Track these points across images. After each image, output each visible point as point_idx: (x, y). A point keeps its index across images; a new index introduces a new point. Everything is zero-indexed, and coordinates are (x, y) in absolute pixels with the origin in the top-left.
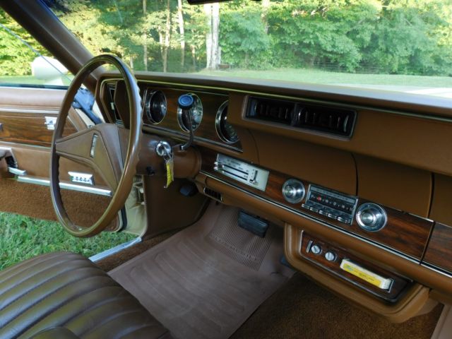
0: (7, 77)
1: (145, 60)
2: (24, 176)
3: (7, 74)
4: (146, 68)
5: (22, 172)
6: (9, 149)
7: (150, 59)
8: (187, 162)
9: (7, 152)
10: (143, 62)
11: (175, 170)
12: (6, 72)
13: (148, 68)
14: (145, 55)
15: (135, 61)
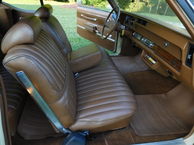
0: (102, 8)
1: (157, 8)
2: (98, 33)
3: (102, 7)
4: (157, 11)
5: (98, 32)
6: (97, 26)
7: (160, 7)
8: (128, 32)
9: (96, 26)
10: (156, 8)
11: (125, 33)
12: (102, 6)
13: (158, 11)
14: (158, 5)
15: (153, 8)
